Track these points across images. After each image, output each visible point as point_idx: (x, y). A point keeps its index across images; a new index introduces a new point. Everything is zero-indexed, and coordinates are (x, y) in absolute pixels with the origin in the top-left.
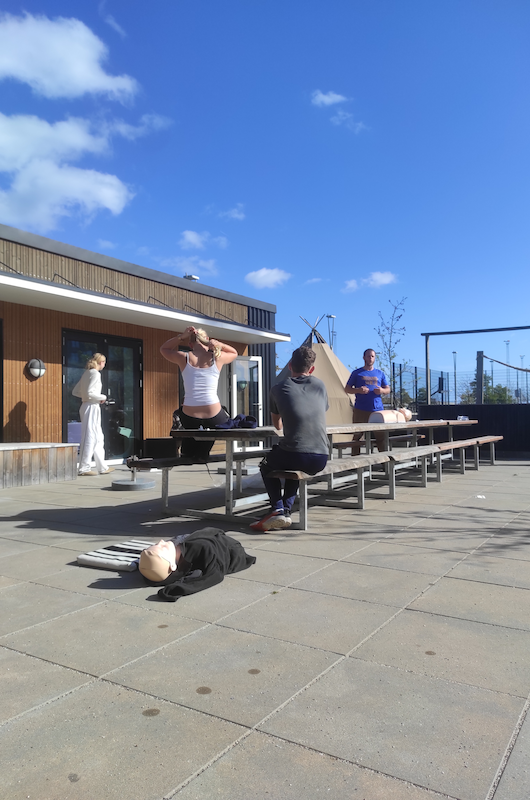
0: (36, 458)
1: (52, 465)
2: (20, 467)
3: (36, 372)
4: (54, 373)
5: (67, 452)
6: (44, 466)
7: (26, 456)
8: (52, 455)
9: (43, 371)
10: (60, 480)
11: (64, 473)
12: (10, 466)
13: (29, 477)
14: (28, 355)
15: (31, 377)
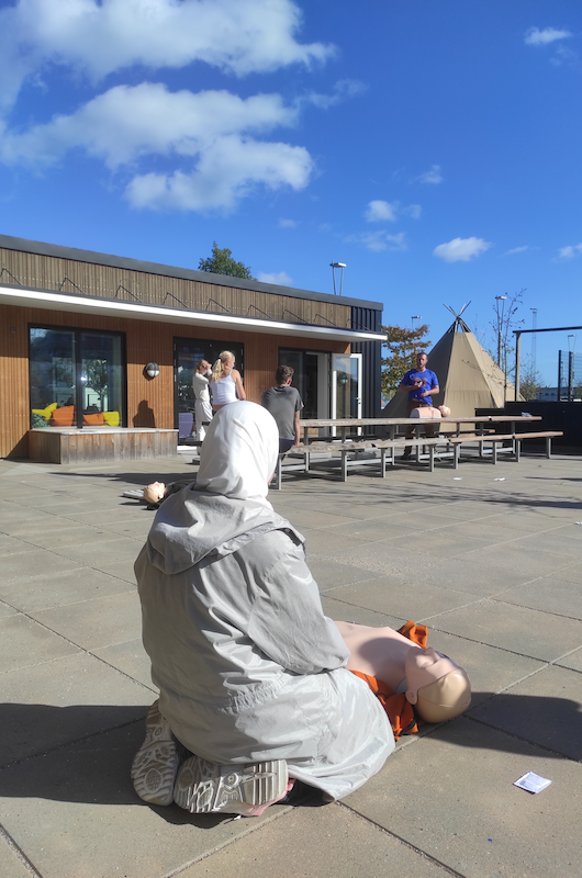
0: (145, 440)
1: (157, 445)
2: (133, 446)
3: (152, 373)
4: (167, 374)
5: (169, 436)
6: (151, 446)
7: (137, 438)
8: (157, 437)
9: (157, 372)
10: (163, 457)
11: (166, 452)
12: (126, 444)
13: (140, 453)
14: (147, 359)
15: (149, 378)
